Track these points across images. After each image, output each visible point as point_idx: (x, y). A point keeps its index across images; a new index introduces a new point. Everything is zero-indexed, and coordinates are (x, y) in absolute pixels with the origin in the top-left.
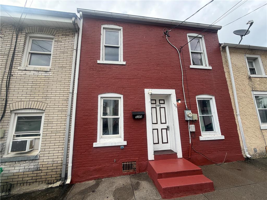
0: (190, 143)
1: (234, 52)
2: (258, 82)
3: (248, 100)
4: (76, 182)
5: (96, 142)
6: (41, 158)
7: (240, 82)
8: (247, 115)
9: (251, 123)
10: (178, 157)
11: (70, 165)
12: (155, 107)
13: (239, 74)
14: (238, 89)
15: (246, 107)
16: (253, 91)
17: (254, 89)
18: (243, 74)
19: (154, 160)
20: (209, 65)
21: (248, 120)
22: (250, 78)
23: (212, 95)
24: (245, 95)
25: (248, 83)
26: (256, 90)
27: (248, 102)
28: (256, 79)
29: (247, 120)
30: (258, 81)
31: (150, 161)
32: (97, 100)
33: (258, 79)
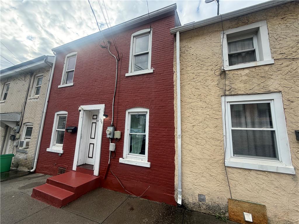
0: (109, 163)
1: (198, 36)
2: (245, 78)
3: (208, 113)
4: (37, 172)
5: (49, 148)
6: (28, 153)
7: (199, 84)
8: (200, 138)
9: (205, 151)
10: (94, 174)
11: (36, 160)
12: (95, 122)
13: (200, 71)
14: (192, 96)
15: (201, 124)
16: (225, 95)
17: (227, 93)
18: (210, 68)
19: (75, 171)
20: (151, 67)
21: (200, 146)
22: (223, 73)
23: (147, 107)
24: (204, 105)
25: (216, 83)
26: (233, 93)
27: (208, 116)
28: (239, 72)
29: (198, 146)
30: (245, 75)
31: (73, 171)
32: (54, 117)
33: (247, 71)
